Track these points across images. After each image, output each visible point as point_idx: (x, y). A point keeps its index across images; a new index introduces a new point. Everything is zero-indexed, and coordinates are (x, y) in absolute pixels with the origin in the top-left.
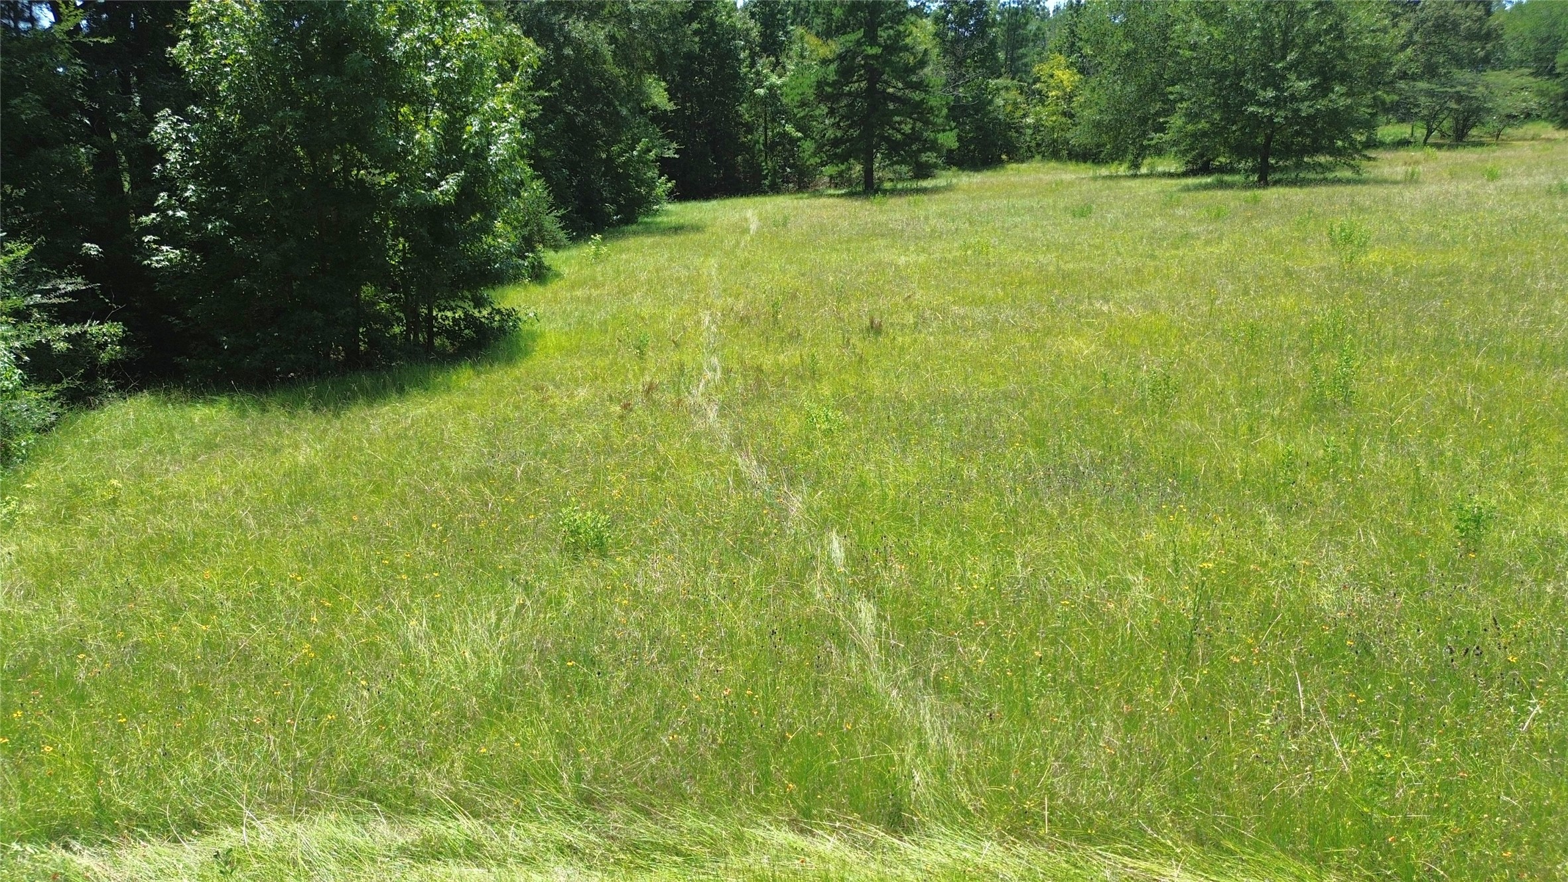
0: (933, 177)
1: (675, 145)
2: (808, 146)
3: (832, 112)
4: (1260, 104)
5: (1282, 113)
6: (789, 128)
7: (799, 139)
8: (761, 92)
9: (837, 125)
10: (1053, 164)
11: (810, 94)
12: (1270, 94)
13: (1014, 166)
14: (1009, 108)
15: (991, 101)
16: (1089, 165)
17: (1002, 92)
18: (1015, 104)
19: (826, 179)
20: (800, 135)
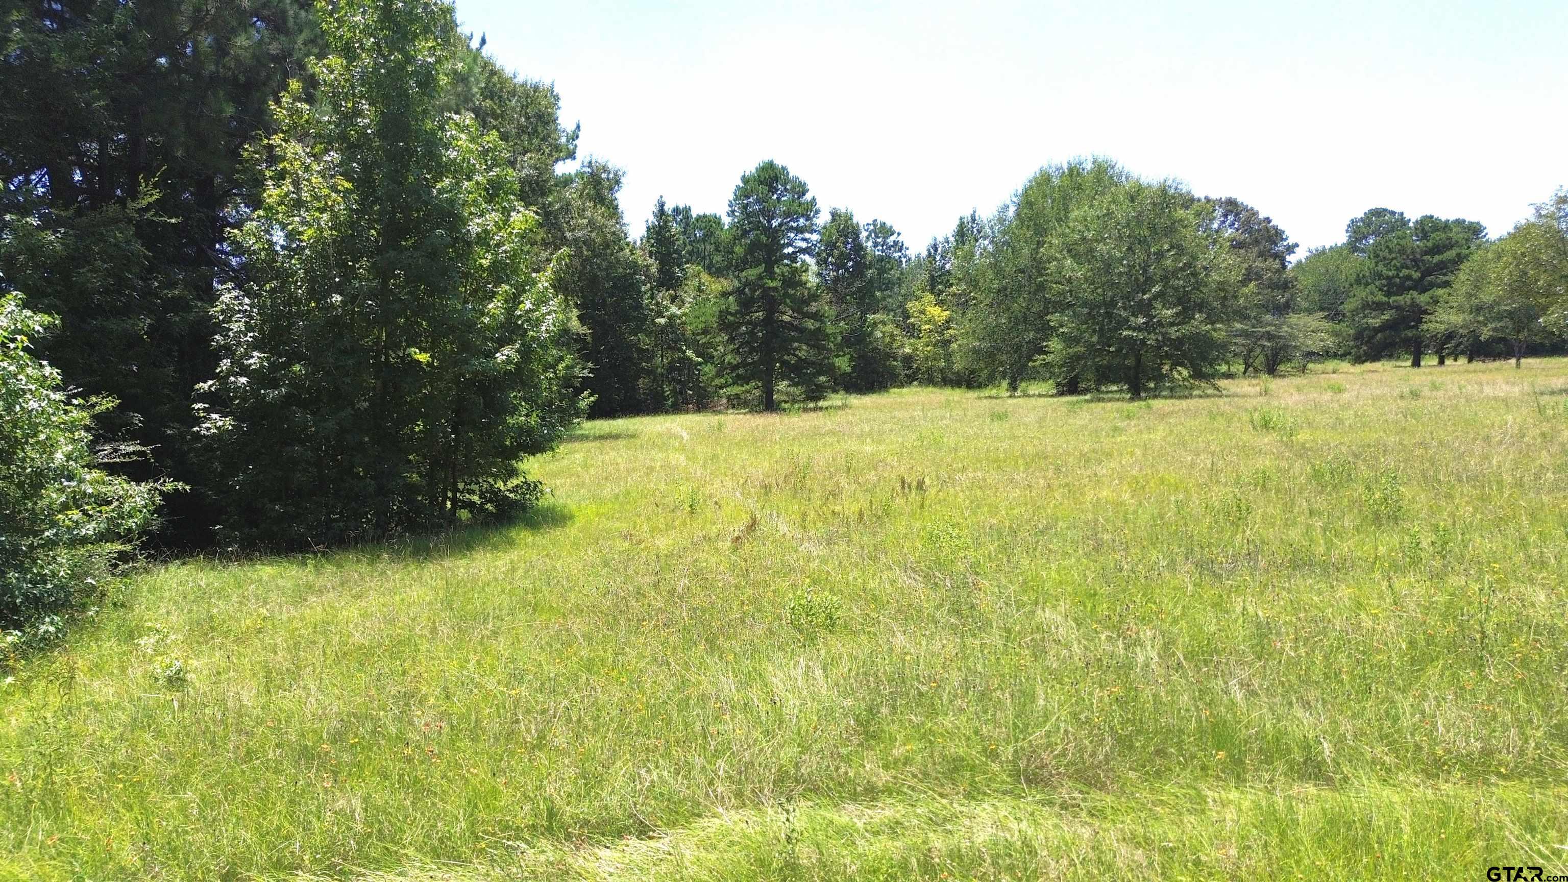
0: (824, 398)
1: (590, 365)
2: (709, 369)
3: (732, 340)
4: (1134, 329)
5: (1152, 336)
6: (689, 353)
7: (700, 364)
8: (662, 321)
9: (737, 351)
10: (931, 389)
11: (714, 322)
12: (1141, 320)
13: (896, 390)
14: (888, 340)
15: (871, 333)
16: (963, 389)
17: (880, 326)
18: (892, 336)
19: (724, 401)
20: (700, 359)
